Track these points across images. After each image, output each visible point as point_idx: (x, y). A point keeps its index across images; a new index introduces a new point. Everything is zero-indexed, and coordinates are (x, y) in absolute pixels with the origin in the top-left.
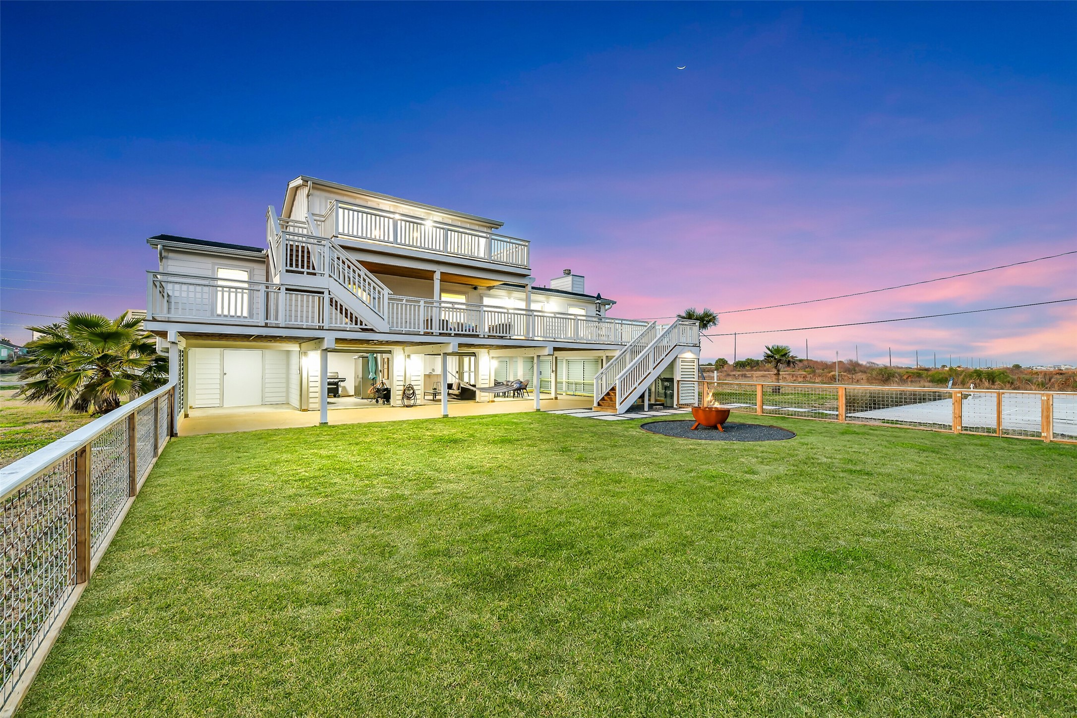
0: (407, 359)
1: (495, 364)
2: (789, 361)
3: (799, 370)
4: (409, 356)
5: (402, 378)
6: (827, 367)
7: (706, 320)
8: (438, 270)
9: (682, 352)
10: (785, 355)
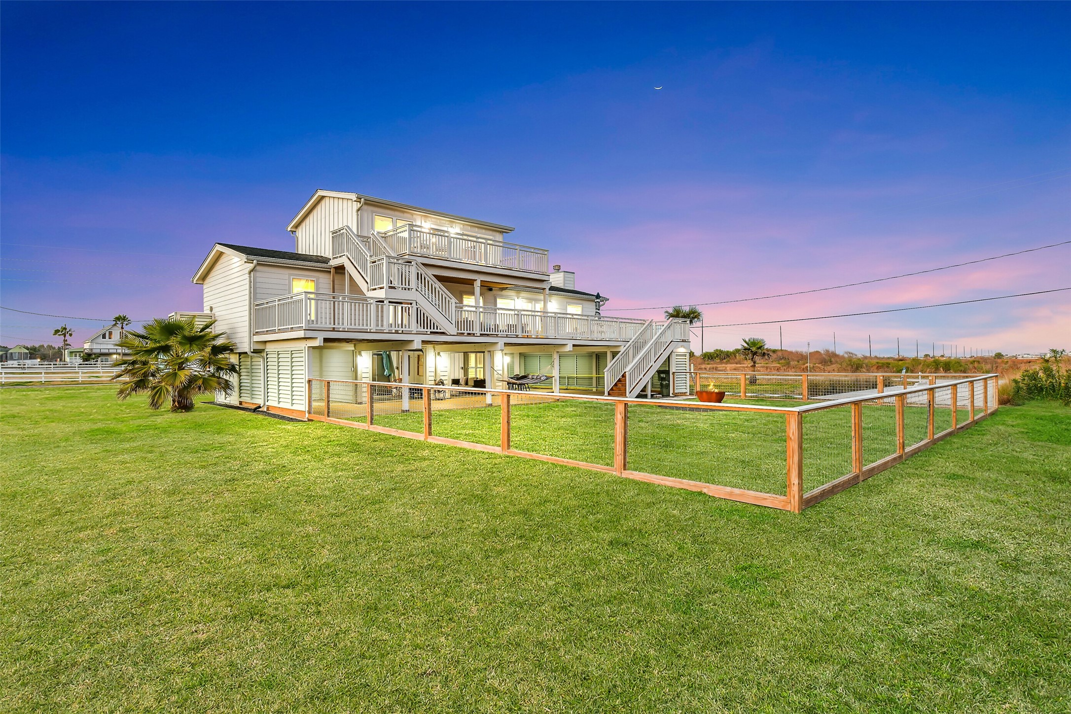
0: (438, 357)
1: (508, 359)
2: (764, 353)
3: (772, 362)
4: (439, 354)
5: (433, 374)
6: (801, 358)
7: (692, 316)
8: (479, 279)
9: (677, 347)
10: (760, 348)
